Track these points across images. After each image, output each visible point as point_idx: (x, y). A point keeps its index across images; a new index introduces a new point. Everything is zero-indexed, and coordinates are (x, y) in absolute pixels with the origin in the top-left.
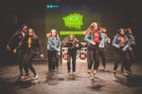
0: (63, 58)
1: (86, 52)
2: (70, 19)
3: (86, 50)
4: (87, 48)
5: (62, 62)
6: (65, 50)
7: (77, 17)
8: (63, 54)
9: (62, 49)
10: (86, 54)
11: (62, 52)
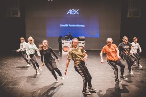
0: (62, 50)
1: (83, 45)
2: (70, 12)
3: (83, 43)
4: (84, 41)
5: (62, 53)
6: (65, 43)
7: (76, 10)
8: (62, 47)
9: (62, 43)
10: (84, 47)
11: (62, 44)
